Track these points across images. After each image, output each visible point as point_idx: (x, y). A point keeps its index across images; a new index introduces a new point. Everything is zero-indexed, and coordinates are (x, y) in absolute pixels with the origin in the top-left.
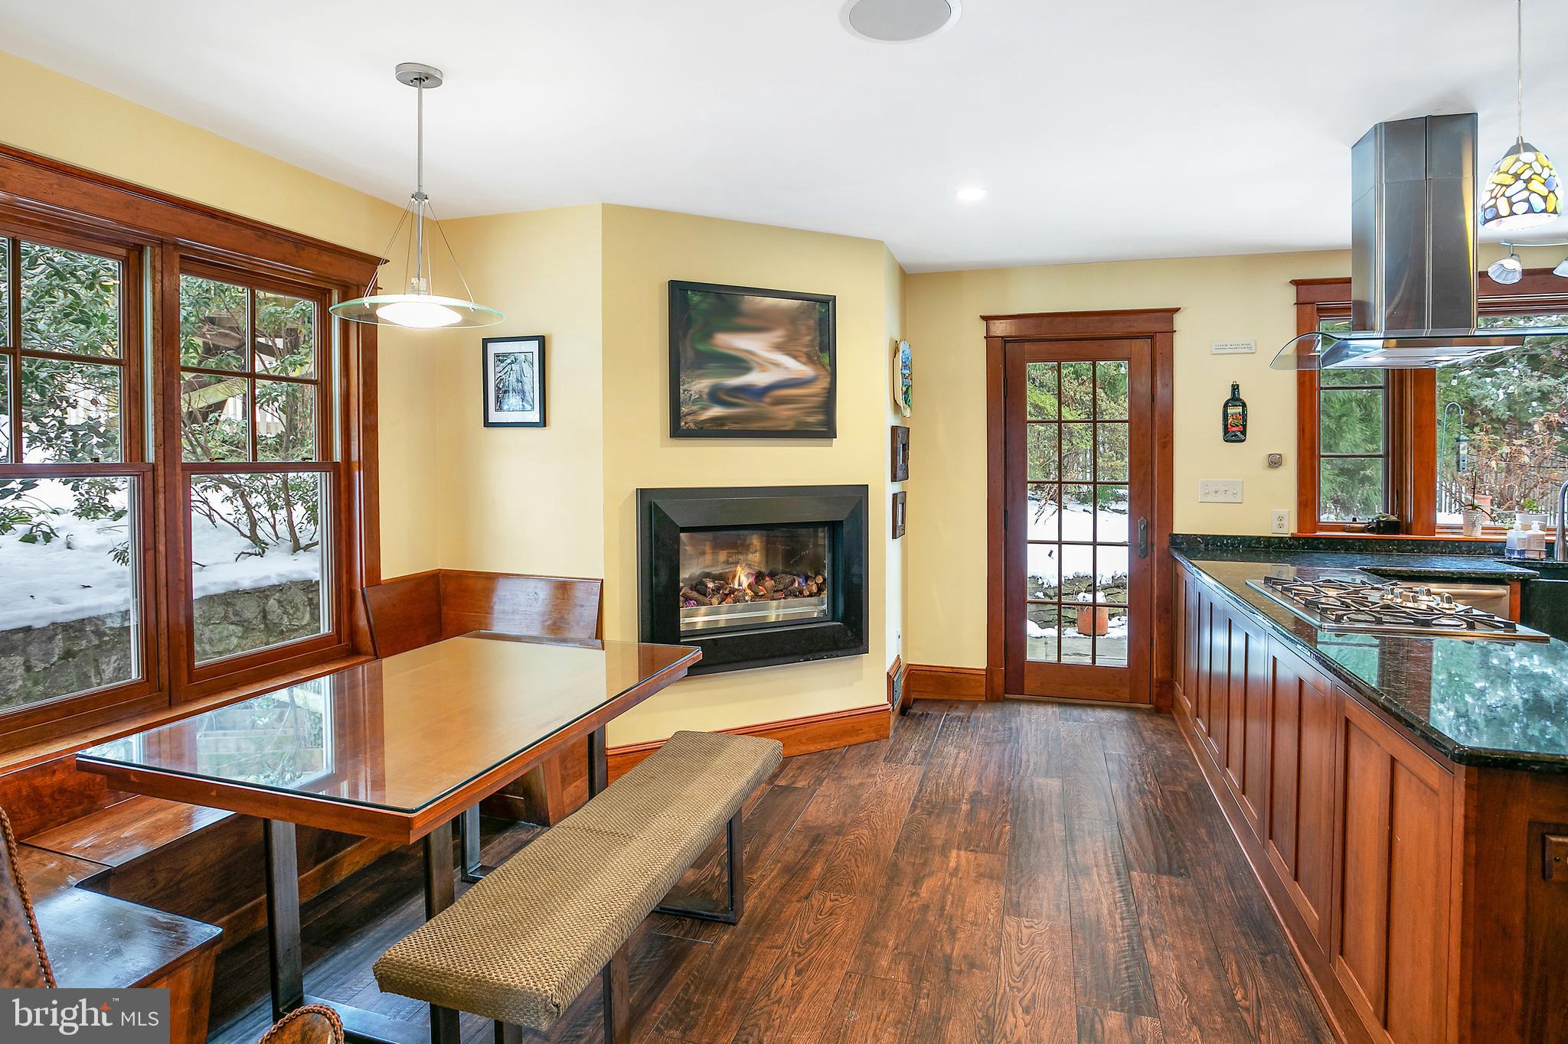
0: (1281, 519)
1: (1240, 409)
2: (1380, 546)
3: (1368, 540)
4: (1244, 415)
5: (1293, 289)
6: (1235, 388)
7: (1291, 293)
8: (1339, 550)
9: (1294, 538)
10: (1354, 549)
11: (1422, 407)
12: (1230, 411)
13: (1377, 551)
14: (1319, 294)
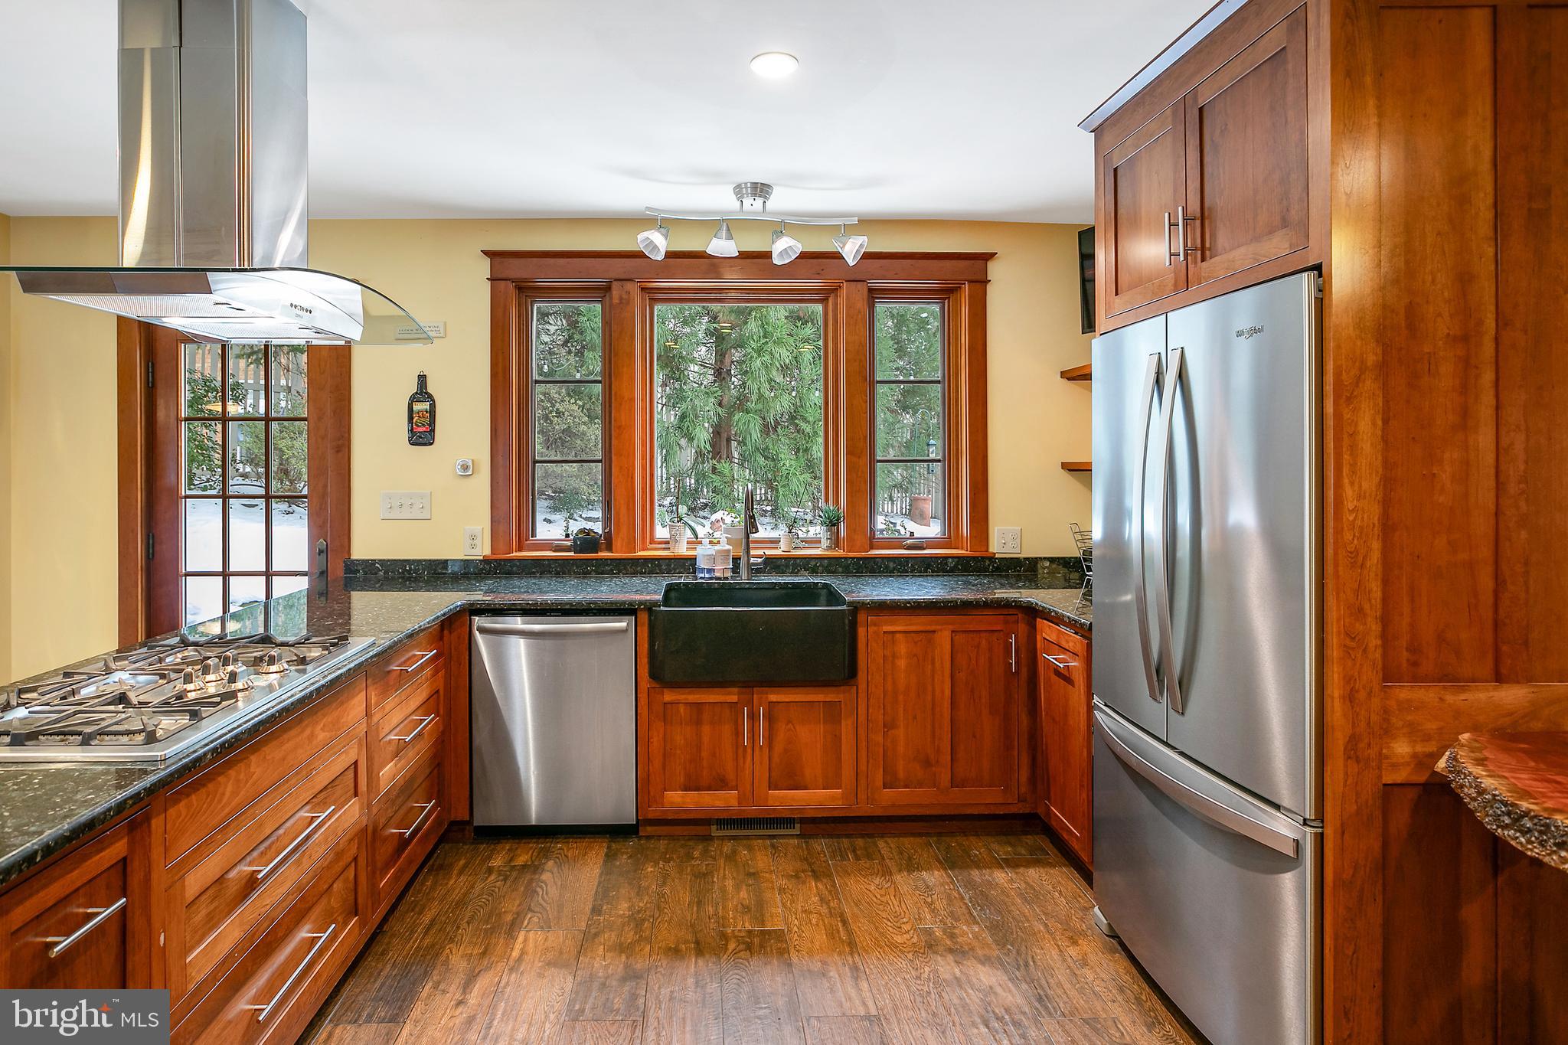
0: (473, 537)
1: (426, 406)
2: (577, 568)
3: (566, 560)
4: (432, 412)
5: (487, 261)
6: (422, 379)
7: (484, 267)
8: (534, 573)
9: (486, 561)
10: (550, 572)
11: (621, 404)
12: (417, 407)
13: (574, 572)
14: (518, 270)
